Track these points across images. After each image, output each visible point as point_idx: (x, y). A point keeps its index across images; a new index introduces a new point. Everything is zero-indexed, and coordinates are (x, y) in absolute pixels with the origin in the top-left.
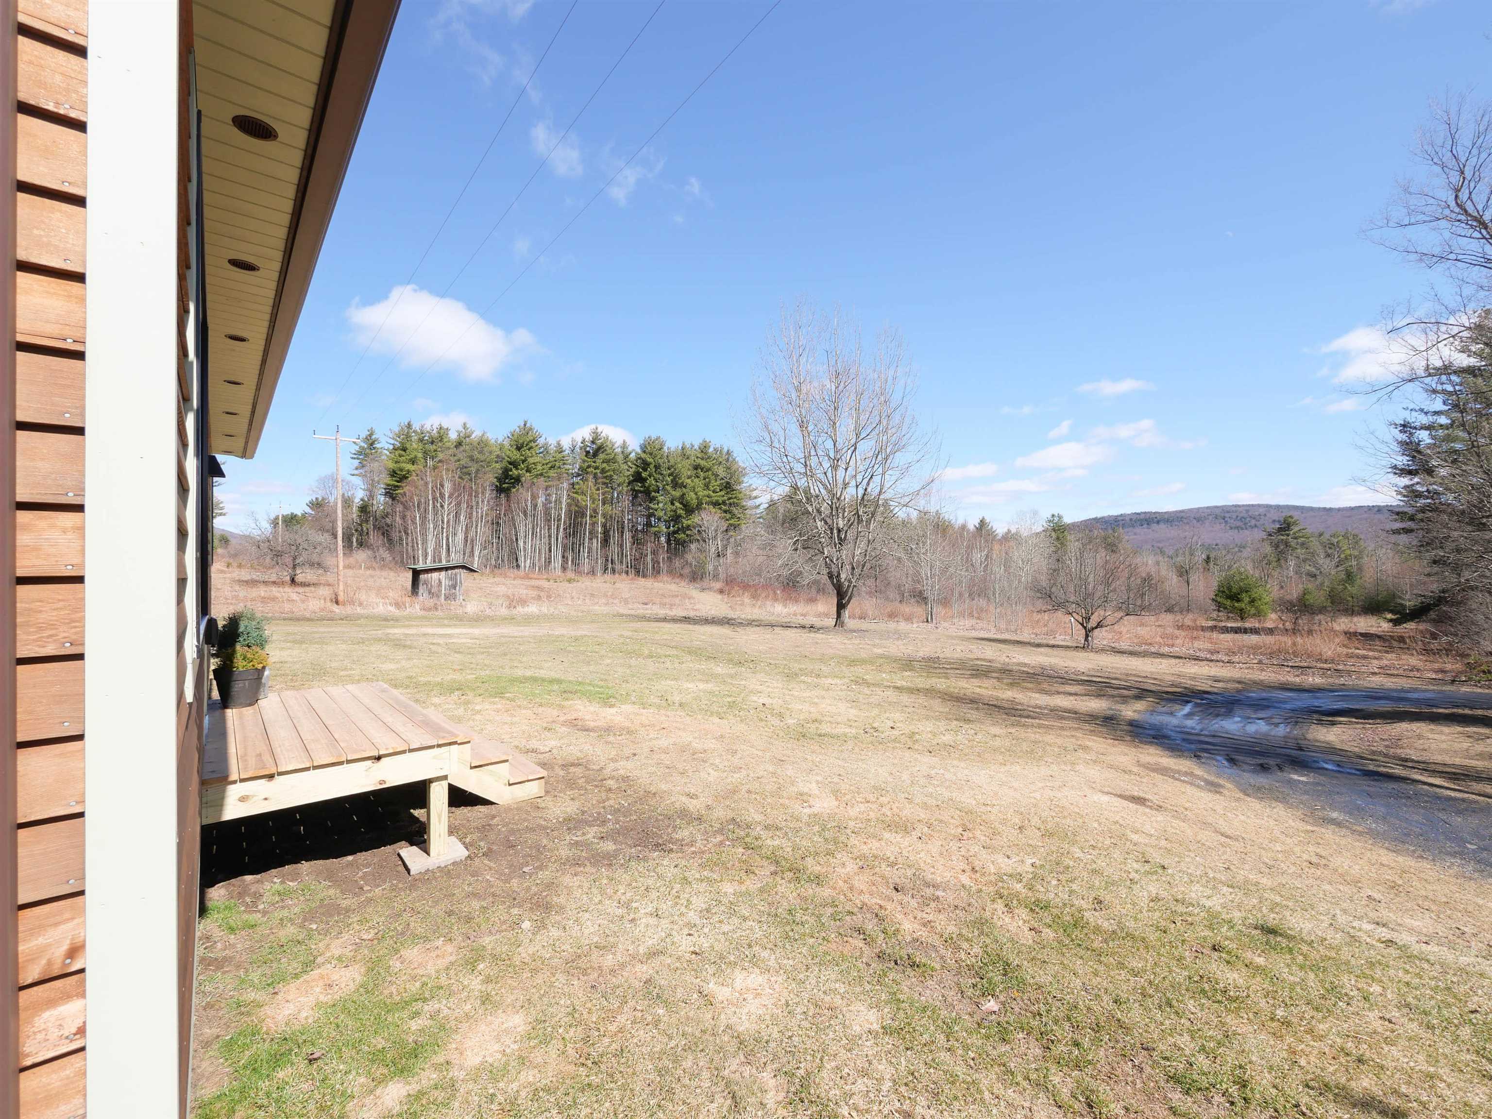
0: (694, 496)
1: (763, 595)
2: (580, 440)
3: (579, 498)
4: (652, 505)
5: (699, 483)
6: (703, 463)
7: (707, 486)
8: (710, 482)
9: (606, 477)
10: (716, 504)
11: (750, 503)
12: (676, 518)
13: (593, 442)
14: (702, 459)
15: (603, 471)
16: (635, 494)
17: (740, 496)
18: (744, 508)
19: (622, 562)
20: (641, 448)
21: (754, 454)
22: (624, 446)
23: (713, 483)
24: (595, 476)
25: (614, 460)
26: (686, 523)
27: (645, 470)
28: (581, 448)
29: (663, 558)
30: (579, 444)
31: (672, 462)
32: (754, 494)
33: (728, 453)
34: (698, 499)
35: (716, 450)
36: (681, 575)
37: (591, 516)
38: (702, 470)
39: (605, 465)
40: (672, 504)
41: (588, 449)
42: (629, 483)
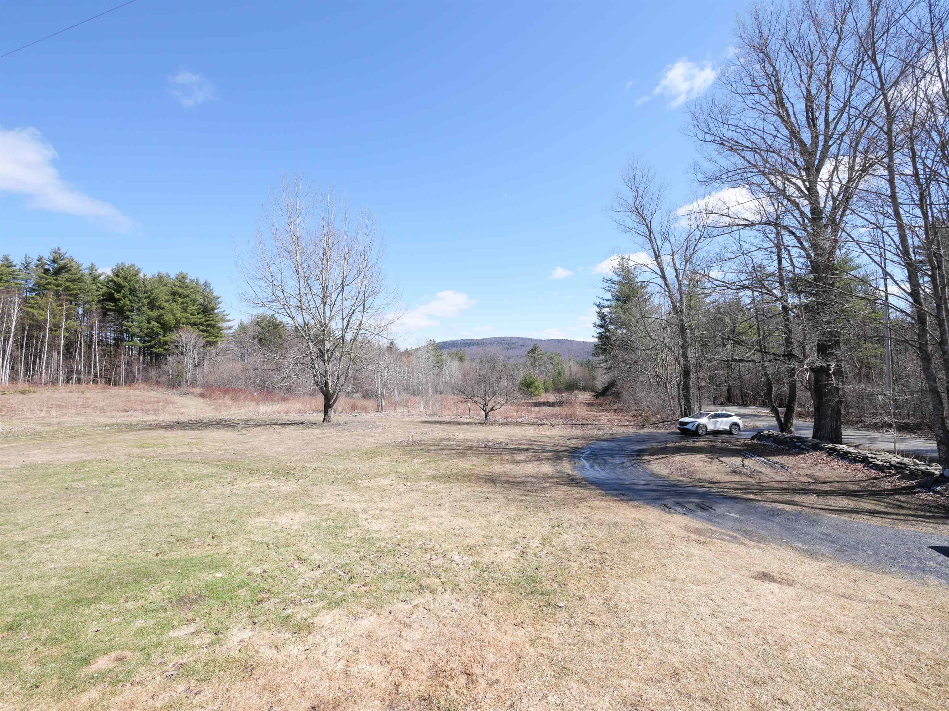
0: (172, 317)
1: (242, 397)
2: (37, 257)
3: (36, 312)
4: (125, 323)
5: (177, 307)
6: (180, 290)
7: (185, 310)
8: (188, 306)
9: (70, 295)
10: (194, 324)
11: (226, 325)
12: (152, 335)
13: (54, 261)
14: (180, 287)
15: (67, 289)
16: (105, 312)
17: (217, 319)
18: (220, 329)
19: (89, 373)
20: (113, 272)
21: (257, 289)
22: (92, 268)
23: (191, 307)
24: (57, 294)
25: (81, 280)
26: (162, 339)
27: (119, 292)
28: (37, 266)
29: (139, 369)
30: (35, 261)
31: (149, 287)
32: (228, 318)
33: (206, 284)
34: (176, 319)
35: (192, 281)
36: (158, 383)
37: (51, 330)
38: (180, 296)
39: (69, 284)
40: (149, 322)
41: (47, 267)
42: (99, 302)
